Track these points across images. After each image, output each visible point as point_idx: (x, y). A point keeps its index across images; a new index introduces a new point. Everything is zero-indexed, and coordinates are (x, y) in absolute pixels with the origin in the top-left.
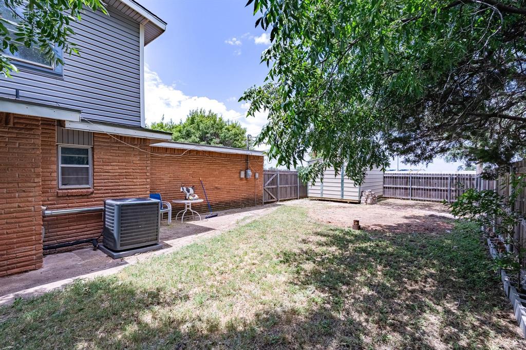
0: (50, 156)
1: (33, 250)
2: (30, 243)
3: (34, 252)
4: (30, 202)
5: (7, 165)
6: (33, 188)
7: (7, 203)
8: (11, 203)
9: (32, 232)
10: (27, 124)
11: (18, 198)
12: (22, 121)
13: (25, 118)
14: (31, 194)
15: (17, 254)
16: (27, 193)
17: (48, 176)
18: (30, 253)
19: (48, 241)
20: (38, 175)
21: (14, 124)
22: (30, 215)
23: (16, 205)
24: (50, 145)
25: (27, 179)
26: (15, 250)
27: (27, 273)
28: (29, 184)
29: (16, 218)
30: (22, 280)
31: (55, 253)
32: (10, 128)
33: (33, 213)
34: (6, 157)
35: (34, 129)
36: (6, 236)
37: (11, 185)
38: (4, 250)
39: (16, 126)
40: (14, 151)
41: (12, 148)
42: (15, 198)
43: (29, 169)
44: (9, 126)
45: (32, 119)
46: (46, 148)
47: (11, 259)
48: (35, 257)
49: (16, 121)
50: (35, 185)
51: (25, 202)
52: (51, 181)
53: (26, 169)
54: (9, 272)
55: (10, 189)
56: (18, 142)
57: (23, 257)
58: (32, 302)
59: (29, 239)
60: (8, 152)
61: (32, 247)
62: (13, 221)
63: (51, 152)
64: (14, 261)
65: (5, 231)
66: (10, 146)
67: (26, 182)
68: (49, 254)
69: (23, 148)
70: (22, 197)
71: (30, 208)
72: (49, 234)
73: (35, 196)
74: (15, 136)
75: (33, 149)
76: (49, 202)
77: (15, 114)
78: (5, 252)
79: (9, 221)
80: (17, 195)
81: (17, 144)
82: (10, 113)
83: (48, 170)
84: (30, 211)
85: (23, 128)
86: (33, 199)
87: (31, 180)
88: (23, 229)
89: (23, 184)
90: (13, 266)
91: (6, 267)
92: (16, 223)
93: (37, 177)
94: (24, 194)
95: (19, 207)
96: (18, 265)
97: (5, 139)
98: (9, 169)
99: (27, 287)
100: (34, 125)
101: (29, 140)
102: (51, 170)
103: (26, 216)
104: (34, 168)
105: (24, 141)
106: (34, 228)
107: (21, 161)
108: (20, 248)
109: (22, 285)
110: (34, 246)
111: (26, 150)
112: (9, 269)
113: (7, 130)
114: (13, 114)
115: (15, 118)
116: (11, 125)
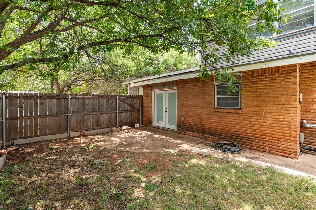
0: (312, 87)
1: (291, 146)
2: (290, 141)
3: (292, 147)
4: (290, 116)
5: (278, 95)
6: (292, 108)
7: (278, 115)
8: (280, 116)
9: (291, 135)
10: (289, 70)
11: (284, 113)
12: (286, 69)
13: (288, 67)
14: (291, 112)
15: (283, 145)
16: (288, 111)
17: (310, 101)
18: (289, 147)
19: (310, 145)
20: (295, 100)
21: (282, 71)
22: (290, 124)
23: (282, 117)
24: (312, 80)
25: (288, 103)
26: (281, 142)
27: (287, 158)
28: (290, 106)
29: (282, 124)
30: (282, 160)
31: (314, 154)
32: (280, 74)
33: (292, 124)
34: (277, 91)
35: (293, 72)
36: (277, 133)
37: (280, 106)
38: (276, 140)
39: (283, 72)
40: (282, 87)
41: (280, 85)
42: (282, 113)
43: (290, 97)
44: (279, 73)
45: (292, 66)
46: (309, 82)
47: (279, 146)
48: (292, 150)
49: (283, 69)
50: (293, 106)
51: (288, 116)
52: (313, 104)
53: (288, 97)
54: (279, 153)
55: (280, 108)
56: (284, 81)
57: (285, 148)
58: (274, 172)
59: (289, 139)
60: (279, 88)
61: (291, 144)
62: (281, 125)
63: (313, 84)
64: (281, 148)
65: (277, 131)
66: (280, 84)
67: (288, 104)
68: (310, 154)
69: (286, 85)
70: (286, 113)
71: (290, 120)
72: (310, 140)
73: (293, 113)
74: (282, 78)
75: (293, 84)
76: (311, 119)
77: (283, 66)
78: (276, 142)
79: (279, 125)
80: (283, 111)
81: (284, 82)
82: (280, 66)
83: (310, 97)
84: (290, 122)
85: (287, 73)
86: (292, 115)
87: (291, 103)
88: (286, 132)
89: (286, 105)
90: (280, 151)
91: (277, 150)
92: (282, 127)
93: (295, 102)
94: (287, 112)
95: (284, 118)
96: (283, 151)
97: (277, 81)
98: (279, 97)
99: (280, 165)
100: (293, 69)
101: (289, 79)
102: (313, 97)
103: (288, 124)
104: (293, 96)
105: (287, 80)
106: (292, 132)
107: (285, 92)
108: (284, 142)
109: (279, 162)
110: (292, 144)
111: (288, 85)
112: (278, 152)
113: (278, 76)
114: (282, 66)
115: (282, 68)
116: (281, 72)
